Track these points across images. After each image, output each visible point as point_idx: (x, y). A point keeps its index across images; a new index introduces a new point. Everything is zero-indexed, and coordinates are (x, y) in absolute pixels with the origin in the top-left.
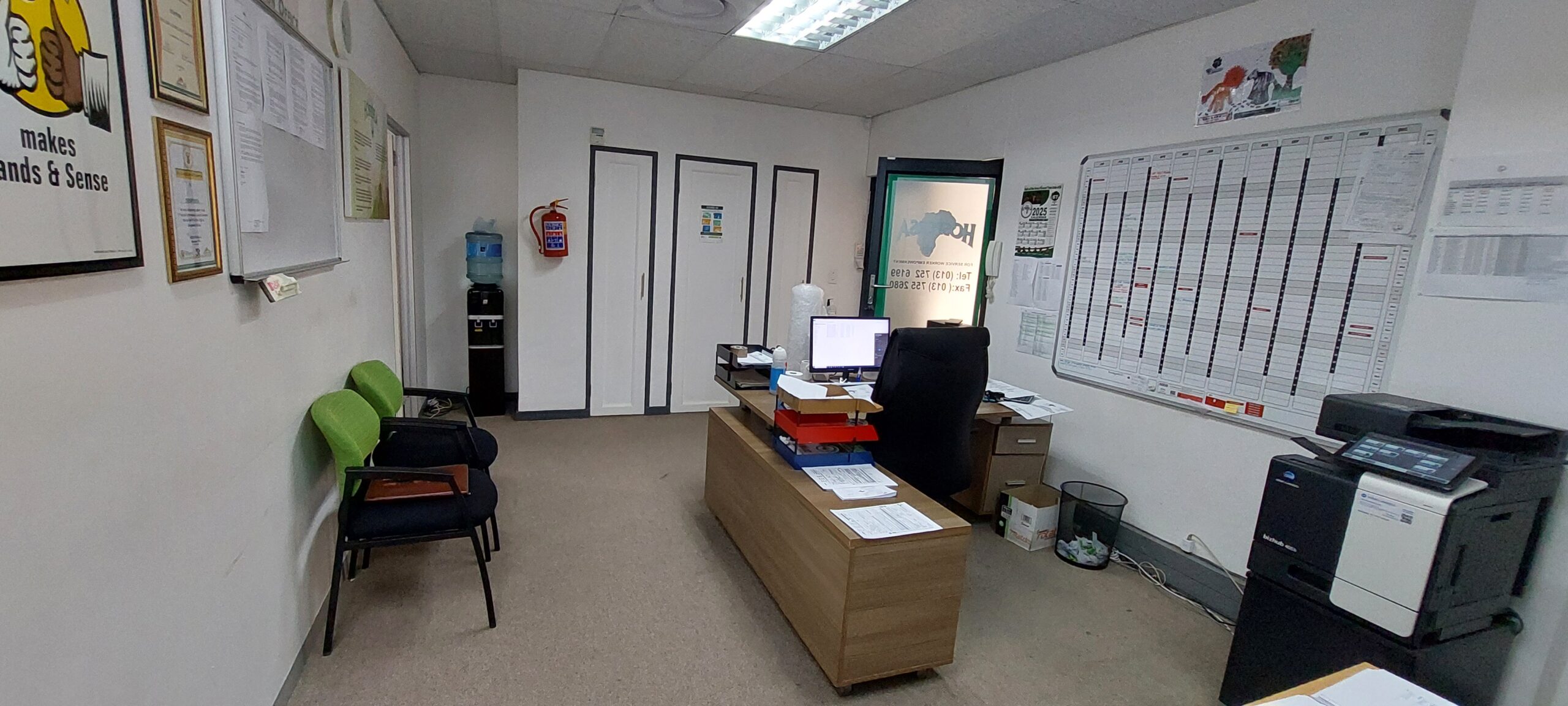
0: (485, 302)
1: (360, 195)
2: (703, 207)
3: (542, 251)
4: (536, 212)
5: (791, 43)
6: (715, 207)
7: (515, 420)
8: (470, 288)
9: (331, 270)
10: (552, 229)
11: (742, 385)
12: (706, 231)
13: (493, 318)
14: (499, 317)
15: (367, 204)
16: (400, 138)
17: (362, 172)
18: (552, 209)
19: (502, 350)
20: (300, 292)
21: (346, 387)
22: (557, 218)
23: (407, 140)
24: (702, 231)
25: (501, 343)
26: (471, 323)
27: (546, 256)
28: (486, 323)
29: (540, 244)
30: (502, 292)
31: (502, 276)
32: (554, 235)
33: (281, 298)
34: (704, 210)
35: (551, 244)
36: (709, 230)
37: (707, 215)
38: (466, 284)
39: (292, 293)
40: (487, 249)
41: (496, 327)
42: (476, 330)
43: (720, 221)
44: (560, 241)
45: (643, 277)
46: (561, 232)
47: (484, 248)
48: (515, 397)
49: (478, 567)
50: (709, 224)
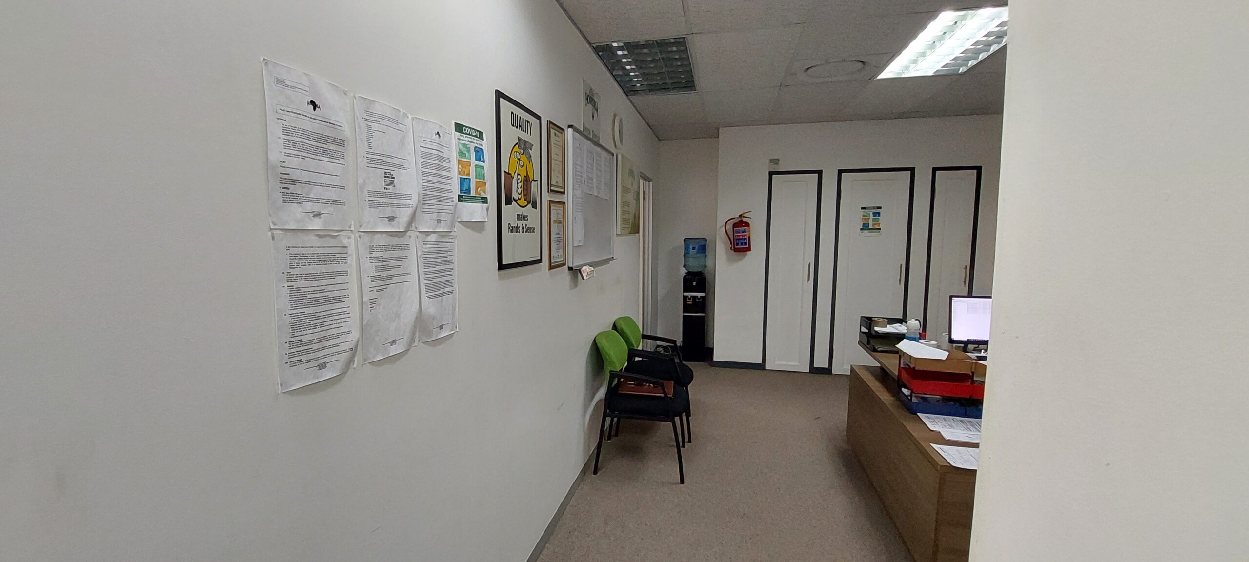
0: (694, 284)
1: (625, 221)
2: (863, 208)
3: (733, 248)
4: (728, 222)
5: (930, 73)
6: (874, 207)
7: (712, 366)
8: (685, 274)
9: (609, 263)
10: (739, 233)
11: (878, 348)
12: (865, 227)
13: (699, 294)
14: (703, 294)
15: (627, 226)
16: (647, 182)
17: (626, 208)
18: (740, 219)
19: (704, 316)
20: (595, 275)
21: (613, 329)
22: (743, 225)
23: (651, 183)
24: (861, 227)
25: (704, 312)
26: (685, 298)
27: (735, 251)
28: (694, 297)
29: (731, 244)
30: (705, 277)
31: (705, 266)
32: (741, 237)
33: (588, 277)
34: (863, 210)
35: (738, 243)
36: (868, 226)
37: (866, 214)
38: (683, 271)
39: (591, 275)
40: (697, 248)
41: (701, 301)
42: (688, 303)
43: (879, 219)
44: (745, 241)
45: (809, 265)
46: (746, 235)
47: (695, 248)
48: (711, 350)
49: (676, 450)
50: (868, 221)
